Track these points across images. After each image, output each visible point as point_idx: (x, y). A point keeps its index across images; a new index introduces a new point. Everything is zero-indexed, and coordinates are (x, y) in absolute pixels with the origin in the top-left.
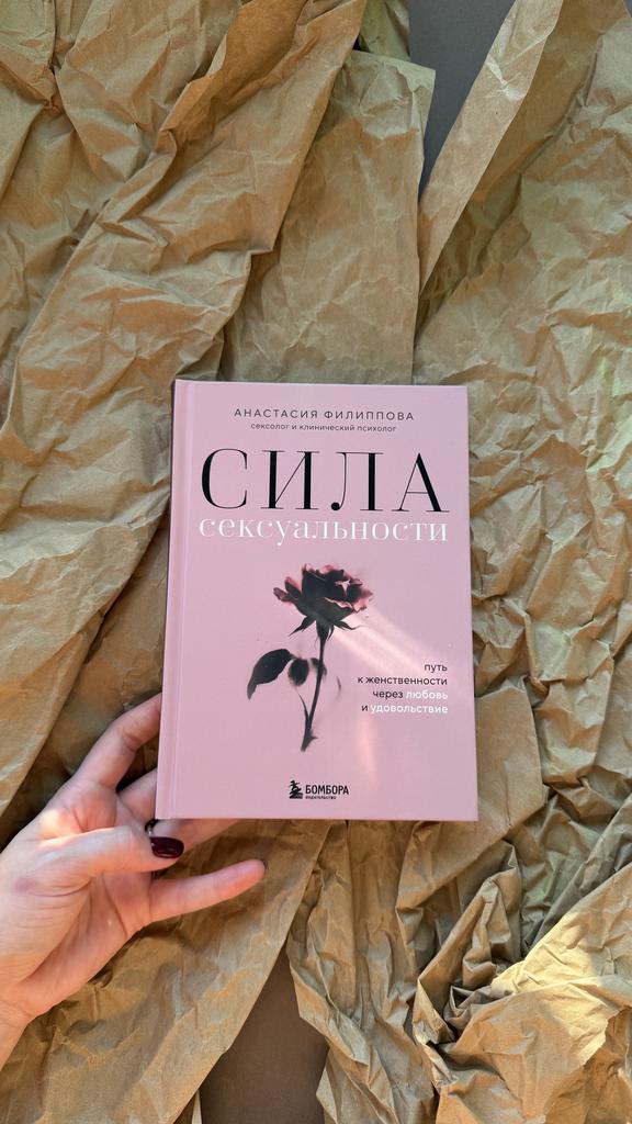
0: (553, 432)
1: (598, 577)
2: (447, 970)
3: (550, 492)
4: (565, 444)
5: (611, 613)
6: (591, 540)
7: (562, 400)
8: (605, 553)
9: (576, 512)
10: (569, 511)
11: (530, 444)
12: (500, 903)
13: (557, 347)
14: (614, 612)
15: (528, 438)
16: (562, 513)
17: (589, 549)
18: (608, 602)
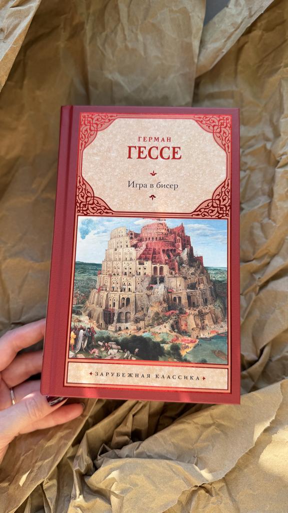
0: (266, 142)
1: (263, 235)
2: (105, 434)
3: (253, 178)
4: (270, 152)
5: (266, 260)
6: (266, 213)
7: (275, 124)
8: (272, 222)
9: (264, 194)
10: (260, 193)
11: (251, 146)
12: (147, 407)
13: (282, 90)
14: (269, 260)
15: (251, 143)
16: (255, 194)
17: (264, 218)
18: (267, 253)
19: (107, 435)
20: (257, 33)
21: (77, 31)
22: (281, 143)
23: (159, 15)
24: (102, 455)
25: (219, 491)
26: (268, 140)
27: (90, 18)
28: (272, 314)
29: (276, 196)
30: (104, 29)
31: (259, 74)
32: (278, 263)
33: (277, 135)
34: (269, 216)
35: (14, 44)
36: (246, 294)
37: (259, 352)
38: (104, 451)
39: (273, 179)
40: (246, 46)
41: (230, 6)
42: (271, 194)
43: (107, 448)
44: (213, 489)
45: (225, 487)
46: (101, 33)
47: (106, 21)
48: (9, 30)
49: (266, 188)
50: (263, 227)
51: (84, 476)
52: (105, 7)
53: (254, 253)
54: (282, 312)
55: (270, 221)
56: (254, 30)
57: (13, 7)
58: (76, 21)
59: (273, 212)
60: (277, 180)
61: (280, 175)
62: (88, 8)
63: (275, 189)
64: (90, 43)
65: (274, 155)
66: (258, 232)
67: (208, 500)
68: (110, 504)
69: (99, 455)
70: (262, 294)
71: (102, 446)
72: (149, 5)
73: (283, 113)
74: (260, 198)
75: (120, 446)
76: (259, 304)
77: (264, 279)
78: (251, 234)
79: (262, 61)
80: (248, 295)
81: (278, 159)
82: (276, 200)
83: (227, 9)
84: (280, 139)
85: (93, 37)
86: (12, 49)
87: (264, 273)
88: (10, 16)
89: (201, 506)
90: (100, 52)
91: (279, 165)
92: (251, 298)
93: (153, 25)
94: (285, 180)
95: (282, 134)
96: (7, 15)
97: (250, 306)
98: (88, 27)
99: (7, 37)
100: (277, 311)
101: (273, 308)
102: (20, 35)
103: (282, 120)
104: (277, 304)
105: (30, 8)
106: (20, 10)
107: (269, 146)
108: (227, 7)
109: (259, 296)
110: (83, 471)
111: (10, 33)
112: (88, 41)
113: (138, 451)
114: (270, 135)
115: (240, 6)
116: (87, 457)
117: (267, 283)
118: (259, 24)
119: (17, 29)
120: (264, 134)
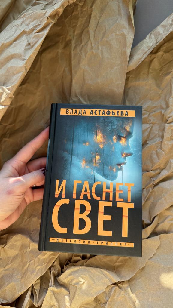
0: (161, 110)
1: (157, 158)
3: (154, 128)
4: (163, 115)
5: (158, 171)
6: (160, 147)
7: (167, 101)
8: (162, 152)
9: (159, 137)
10: (157, 136)
11: (154, 111)
13: (171, 83)
14: (160, 171)
15: (154, 109)
16: (155, 136)
17: (158, 149)
18: (159, 168)
19: (69, 257)
20: (160, 53)
21: (67, 44)
22: (169, 111)
23: (110, 37)
24: (66, 266)
25: (126, 288)
26: (163, 109)
27: (75, 37)
28: (160, 200)
29: (165, 138)
30: (81, 42)
31: (160, 74)
32: (165, 174)
33: (168, 106)
34: (161, 148)
35: (35, 51)
36: (147, 188)
37: (152, 219)
38: (67, 264)
39: (164, 130)
40: (154, 59)
41: (146, 39)
42: (162, 137)
43: (69, 263)
44: (123, 287)
45: (129, 286)
46: (79, 45)
47: (82, 39)
48: (33, 44)
49: (160, 133)
50: (157, 154)
51: (56, 276)
52: (82, 32)
53: (152, 167)
54: (165, 199)
55: (161, 150)
56: (159, 52)
57: (35, 33)
58: (68, 39)
59: (163, 146)
60: (166, 130)
61: (168, 127)
62: (74, 32)
63: (165, 134)
64: (74, 50)
65: (165, 117)
66: (155, 156)
67: (120, 293)
68: (69, 292)
69: (65, 266)
70: (155, 189)
71: (67, 262)
72: (105, 31)
73: (171, 95)
74: (157, 139)
75: (76, 262)
76: (153, 194)
77: (157, 181)
78: (151, 157)
79: (162, 68)
80: (148, 189)
81: (167, 119)
82: (165, 140)
83: (145, 40)
84: (169, 109)
85: (75, 48)
86: (33, 53)
87: (156, 178)
88: (34, 37)
89: (116, 296)
90: (79, 55)
91: (167, 123)
92: (149, 190)
93: (107, 41)
94: (170, 130)
95: (170, 106)
96: (32, 37)
97: (149, 194)
98: (73, 42)
99: (32, 47)
100: (163, 198)
101: (161, 197)
102: (38, 47)
103: (171, 99)
104: (163, 195)
105: (44, 33)
106: (39, 35)
107: (163, 112)
108: (145, 39)
109: (154, 190)
110: (56, 273)
111: (33, 46)
112: (73, 49)
113: (86, 263)
114: (164, 106)
115: (152, 38)
116: (58, 266)
117: (158, 183)
118: (162, 49)
119: (37, 44)
120: (161, 106)
